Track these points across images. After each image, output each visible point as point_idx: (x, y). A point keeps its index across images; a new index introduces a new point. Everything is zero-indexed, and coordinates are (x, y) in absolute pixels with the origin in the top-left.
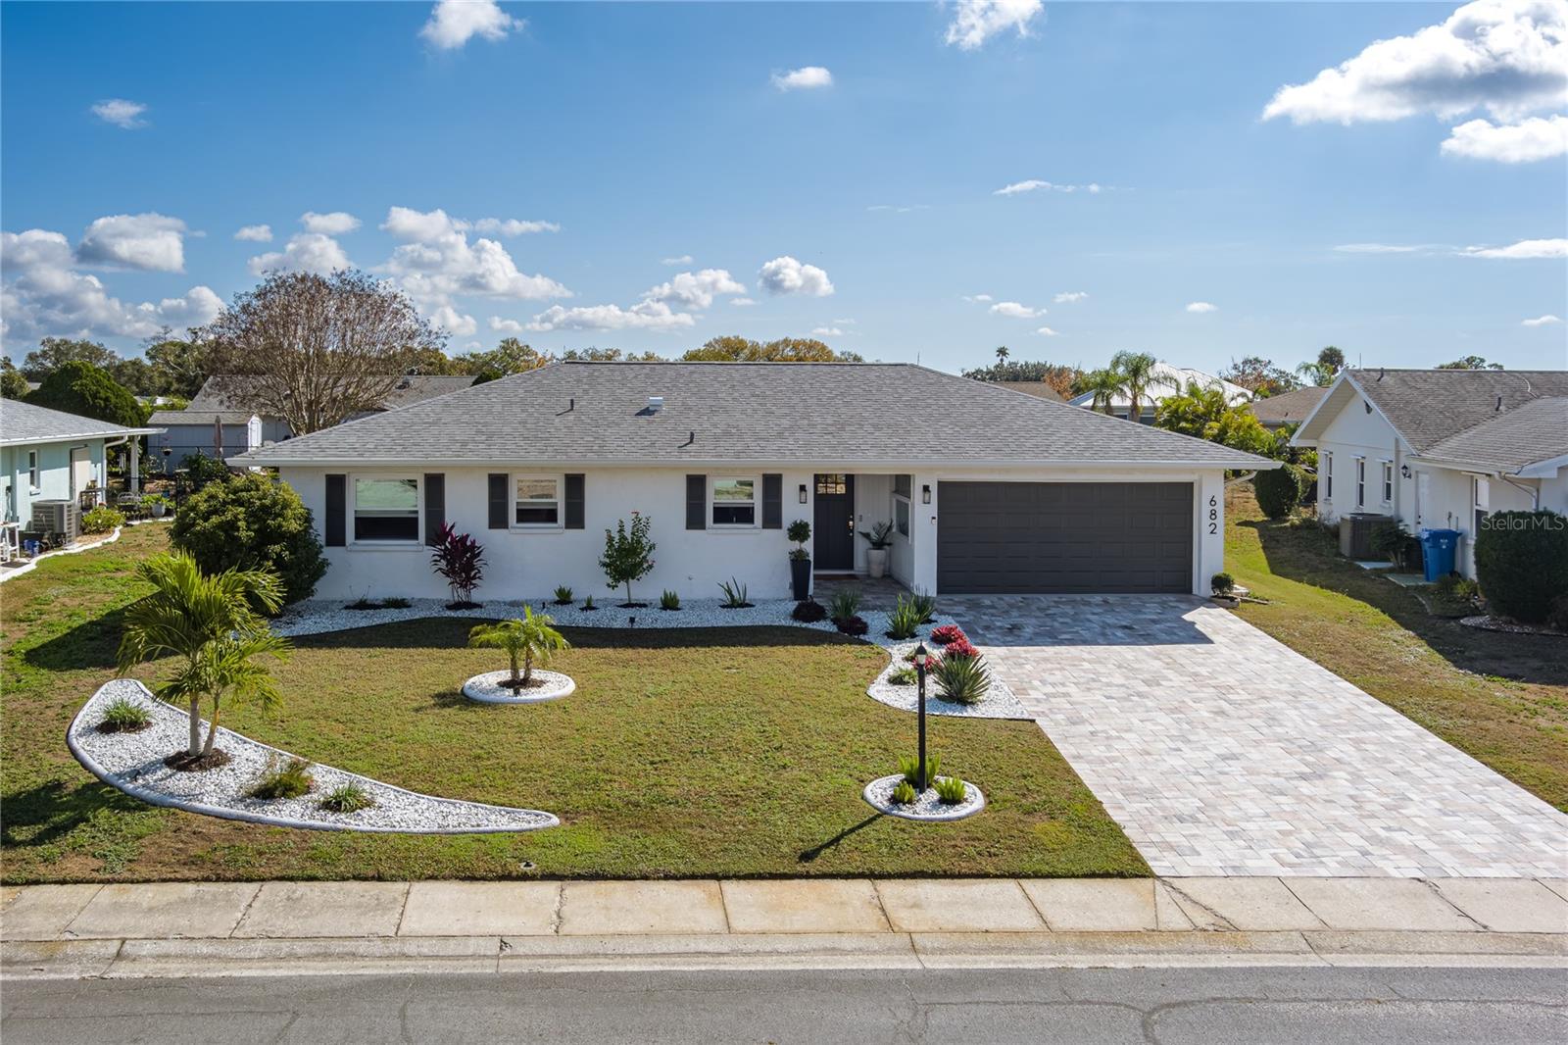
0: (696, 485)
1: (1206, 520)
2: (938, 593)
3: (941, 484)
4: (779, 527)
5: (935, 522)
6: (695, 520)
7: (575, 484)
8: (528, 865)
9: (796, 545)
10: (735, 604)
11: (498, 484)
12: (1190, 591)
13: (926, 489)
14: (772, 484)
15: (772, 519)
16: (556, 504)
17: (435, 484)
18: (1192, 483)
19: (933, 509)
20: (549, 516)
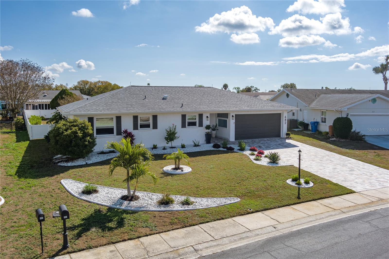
0: (184, 117)
1: (284, 121)
2: (235, 140)
3: (236, 115)
4: (202, 126)
5: (234, 123)
6: (183, 126)
7: (155, 118)
8: (250, 209)
9: (207, 131)
10: (196, 145)
11: (135, 118)
12: (280, 137)
13: (233, 116)
14: (201, 116)
15: (201, 125)
16: (150, 123)
17: (119, 119)
18: (281, 113)
19: (234, 121)
20: (148, 126)
